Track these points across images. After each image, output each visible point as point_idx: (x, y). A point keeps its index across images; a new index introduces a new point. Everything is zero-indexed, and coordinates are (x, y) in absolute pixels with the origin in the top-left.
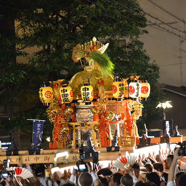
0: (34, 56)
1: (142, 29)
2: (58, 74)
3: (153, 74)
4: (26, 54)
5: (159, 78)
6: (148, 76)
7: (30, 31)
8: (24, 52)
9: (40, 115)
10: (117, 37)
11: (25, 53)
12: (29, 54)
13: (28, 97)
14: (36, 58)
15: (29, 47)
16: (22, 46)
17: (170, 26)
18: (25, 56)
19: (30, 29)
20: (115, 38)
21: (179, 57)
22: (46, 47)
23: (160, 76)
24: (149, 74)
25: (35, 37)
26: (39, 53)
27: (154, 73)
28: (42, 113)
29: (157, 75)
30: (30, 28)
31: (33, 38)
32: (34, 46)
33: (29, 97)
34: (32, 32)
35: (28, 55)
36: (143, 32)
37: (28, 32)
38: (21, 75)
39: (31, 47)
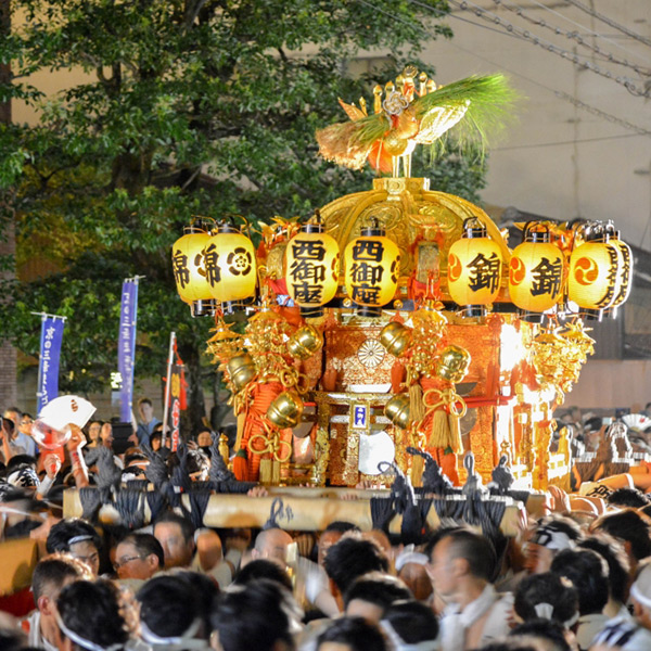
0: (61, 100)
1: (435, 21)
2: (143, 164)
3: (466, 173)
4: (36, 94)
5: (482, 187)
6: (446, 179)
7: (50, 17)
8: (30, 87)
9: (76, 298)
10: (350, 45)
11: (32, 90)
12: (44, 95)
13: (57, 240)
14: (70, 106)
15: (52, 71)
16: (21, 66)
17: (520, 14)
18: (30, 99)
19: (50, 10)
20: (344, 51)
21: (570, 121)
22: (108, 72)
23: (486, 180)
24: (452, 173)
25: (65, 36)
26: (80, 92)
27: (469, 170)
28: (80, 293)
29: (478, 179)
30: (53, 7)
31: (60, 39)
32: (73, 68)
33: (61, 238)
34: (57, 20)
35: (41, 97)
36: (437, 31)
37: (45, 19)
38: (14, 164)
39: (57, 69)
